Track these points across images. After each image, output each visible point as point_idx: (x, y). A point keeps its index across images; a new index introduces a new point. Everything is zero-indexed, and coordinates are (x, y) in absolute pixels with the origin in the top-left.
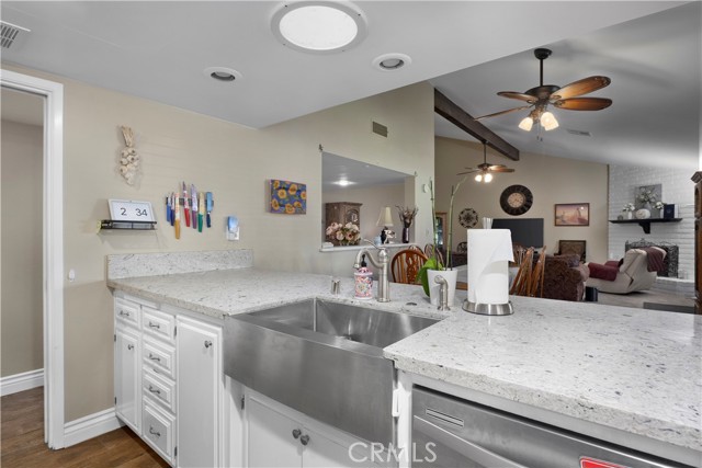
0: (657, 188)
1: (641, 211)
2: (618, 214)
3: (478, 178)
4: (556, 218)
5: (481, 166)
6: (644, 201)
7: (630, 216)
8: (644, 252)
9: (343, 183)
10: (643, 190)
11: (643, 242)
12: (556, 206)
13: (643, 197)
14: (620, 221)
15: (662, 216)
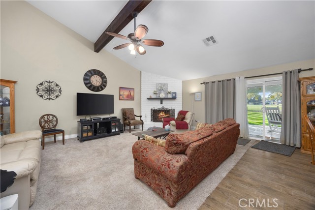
0: (166, 85)
7: (154, 96)
10: (160, 85)
11: (163, 108)
12: (120, 88)
13: (160, 88)
15: (171, 97)
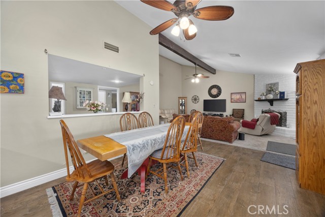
0: (276, 84)
1: (269, 95)
2: (258, 97)
3: (193, 81)
4: (231, 99)
5: (194, 75)
6: (270, 91)
7: (264, 98)
8: (269, 115)
9: (117, 81)
10: (270, 85)
11: (270, 110)
12: (232, 94)
13: (269, 89)
14: (259, 100)
15: (279, 98)
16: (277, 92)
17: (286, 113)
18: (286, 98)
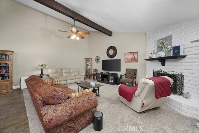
0: (169, 38)
1: (160, 53)
4: (125, 59)
6: (162, 48)
7: (154, 56)
10: (161, 41)
12: (125, 53)
13: (161, 45)
15: (171, 55)
16: (169, 47)
17: (182, 76)
18: (181, 54)
